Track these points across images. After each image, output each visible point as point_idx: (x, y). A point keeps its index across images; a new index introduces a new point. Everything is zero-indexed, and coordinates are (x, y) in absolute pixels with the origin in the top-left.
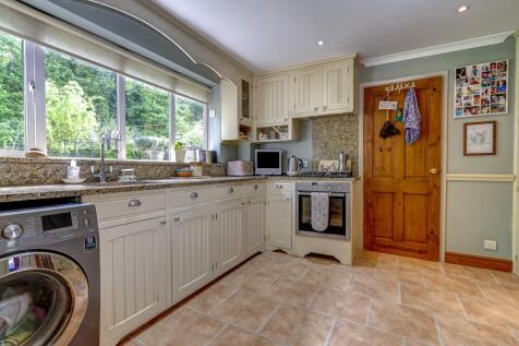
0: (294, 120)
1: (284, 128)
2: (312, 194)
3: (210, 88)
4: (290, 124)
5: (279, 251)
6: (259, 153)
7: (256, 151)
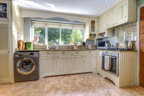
0: (107, 29)
1: (104, 33)
2: (105, 56)
3: (84, 25)
4: (106, 31)
5: (98, 74)
6: (98, 42)
7: (98, 41)
